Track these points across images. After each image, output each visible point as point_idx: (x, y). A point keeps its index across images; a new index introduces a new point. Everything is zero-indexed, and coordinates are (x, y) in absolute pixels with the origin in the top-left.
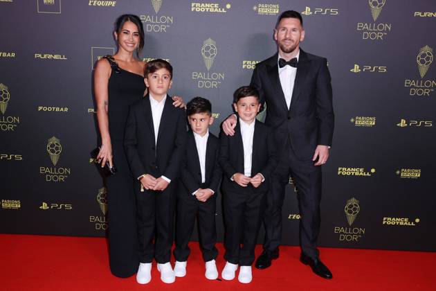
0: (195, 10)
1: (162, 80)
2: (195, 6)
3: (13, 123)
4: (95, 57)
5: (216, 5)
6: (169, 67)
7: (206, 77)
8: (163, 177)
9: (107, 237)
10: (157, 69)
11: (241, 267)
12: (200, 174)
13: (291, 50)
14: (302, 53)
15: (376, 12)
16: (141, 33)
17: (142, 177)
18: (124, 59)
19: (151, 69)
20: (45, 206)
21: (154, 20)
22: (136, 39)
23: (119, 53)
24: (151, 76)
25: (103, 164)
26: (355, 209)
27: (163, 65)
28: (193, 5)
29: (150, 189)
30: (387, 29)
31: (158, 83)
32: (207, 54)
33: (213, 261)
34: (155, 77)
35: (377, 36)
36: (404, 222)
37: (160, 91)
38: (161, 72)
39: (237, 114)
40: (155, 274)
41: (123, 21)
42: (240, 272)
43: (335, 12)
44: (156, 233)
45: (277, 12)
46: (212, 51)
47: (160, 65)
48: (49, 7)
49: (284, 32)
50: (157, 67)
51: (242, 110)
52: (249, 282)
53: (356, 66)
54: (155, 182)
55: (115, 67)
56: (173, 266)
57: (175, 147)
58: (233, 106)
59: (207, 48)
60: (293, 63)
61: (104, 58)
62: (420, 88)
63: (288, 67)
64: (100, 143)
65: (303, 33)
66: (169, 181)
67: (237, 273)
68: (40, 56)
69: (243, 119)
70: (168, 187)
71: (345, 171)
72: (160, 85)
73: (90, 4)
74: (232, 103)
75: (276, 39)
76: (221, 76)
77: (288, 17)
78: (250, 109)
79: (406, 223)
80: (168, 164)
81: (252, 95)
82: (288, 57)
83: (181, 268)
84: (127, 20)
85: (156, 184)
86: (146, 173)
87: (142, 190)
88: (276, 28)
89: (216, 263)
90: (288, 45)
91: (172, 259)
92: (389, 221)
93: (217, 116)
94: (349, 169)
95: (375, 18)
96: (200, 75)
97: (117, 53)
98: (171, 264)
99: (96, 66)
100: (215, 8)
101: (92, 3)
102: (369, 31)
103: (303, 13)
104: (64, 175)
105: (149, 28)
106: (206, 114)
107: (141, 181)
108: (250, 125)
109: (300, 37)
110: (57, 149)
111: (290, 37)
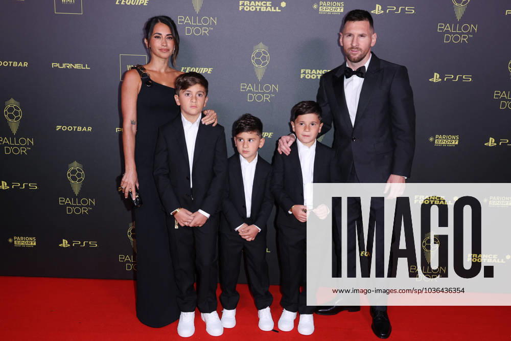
0: (243, 9)
1: (196, 98)
2: (243, 5)
3: (26, 146)
4: (124, 66)
6: (204, 83)
7: (257, 89)
8: (200, 211)
10: (191, 85)
12: (245, 207)
15: (460, 10)
16: (175, 35)
17: (176, 212)
21: (195, 22)
22: (170, 44)
23: (150, 63)
24: (183, 94)
25: (126, 194)
27: (197, 80)
28: (241, 3)
29: (185, 226)
30: (473, 30)
31: (191, 101)
32: (258, 62)
33: (268, 309)
34: (188, 94)
35: (462, 39)
37: (193, 111)
38: (195, 89)
40: (200, 325)
42: (300, 322)
43: (410, 10)
45: (342, 11)
46: (264, 58)
47: (193, 80)
48: (68, 7)
49: (350, 39)
50: (190, 82)
51: (300, 130)
52: (310, 334)
53: (436, 75)
54: (192, 218)
55: (146, 80)
56: (220, 316)
57: (214, 175)
59: (258, 54)
60: (360, 72)
61: (133, 68)
63: (355, 77)
66: (208, 215)
68: (58, 65)
69: (301, 141)
70: (206, 222)
72: (194, 104)
75: (342, 45)
76: (275, 88)
78: (310, 129)
80: (206, 196)
81: (312, 112)
82: (355, 67)
83: (229, 318)
85: (192, 220)
86: (180, 207)
87: (176, 227)
88: (341, 32)
89: (272, 311)
91: (218, 307)
93: (270, 135)
95: (459, 18)
96: (249, 87)
97: (149, 62)
98: (218, 312)
99: (124, 77)
100: (267, 7)
101: (120, 2)
102: (451, 33)
103: (372, 12)
104: (87, 206)
105: (189, 30)
106: (254, 133)
107: (175, 216)
108: (309, 147)
109: (371, 42)
110: (79, 176)
111: (358, 45)
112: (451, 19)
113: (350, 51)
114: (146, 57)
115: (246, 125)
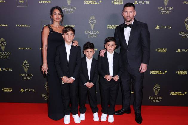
2: (86, 2)
5: (95, 1)
6: (73, 30)
10: (68, 31)
11: (109, 116)
12: (88, 76)
15: (166, 2)
20: (22, 90)
21: (68, 9)
23: (53, 24)
26: (158, 89)
28: (85, 1)
30: (171, 9)
32: (92, 23)
35: (167, 13)
36: (180, 94)
46: (94, 21)
47: (69, 29)
49: (126, 13)
53: (158, 26)
58: (104, 45)
59: (92, 20)
60: (130, 26)
61: (46, 26)
62: (186, 35)
69: (108, 51)
71: (153, 72)
73: (40, 2)
74: (104, 44)
76: (98, 32)
78: (111, 47)
79: (181, 94)
82: (128, 24)
92: (173, 93)
94: (155, 71)
95: (166, 5)
96: (89, 32)
102: (163, 11)
104: (30, 77)
105: (66, 12)
106: (93, 49)
107: (62, 79)
108: (111, 54)
109: (134, 15)
110: (27, 65)
111: (130, 15)
113: (126, 18)
114: (51, 22)
115: (89, 46)
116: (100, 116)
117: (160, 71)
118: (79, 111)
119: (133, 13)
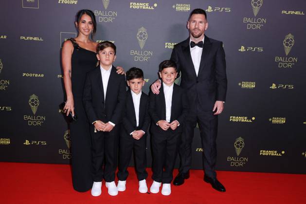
0: (132, 7)
2: (132, 5)
3: (5, 85)
4: (63, 39)
5: (147, 4)
6: (113, 46)
7: (140, 53)
8: (110, 122)
9: (71, 164)
10: (105, 47)
11: (164, 184)
12: (136, 120)
13: (199, 36)
14: (206, 38)
15: (256, 10)
16: (94, 22)
17: (95, 122)
18: (83, 40)
19: (101, 48)
20: (27, 143)
21: (104, 14)
22: (91, 27)
23: (79, 37)
24: (101, 53)
25: (68, 113)
26: (241, 145)
27: (109, 44)
28: (131, 4)
30: (264, 22)
31: (106, 57)
32: (141, 38)
33: (144, 180)
34: (104, 53)
35: (257, 27)
36: (274, 153)
37: (107, 63)
38: (108, 50)
39: (161, 79)
40: (104, 189)
41: (81, 14)
42: (163, 188)
43: (228, 10)
44: (105, 161)
45: (189, 9)
46: (144, 36)
47: (107, 45)
48: (30, 4)
49: (194, 24)
51: (165, 77)
52: (169, 194)
53: (243, 48)
54: (104, 126)
55: (76, 46)
56: (117, 184)
57: (118, 101)
58: (158, 73)
59: (141, 34)
60: (200, 44)
61: (68, 40)
62: (285, 62)
63: (197, 47)
64: (65, 99)
65: (207, 24)
66: (114, 125)
67: (161, 188)
68: (24, 38)
70: (113, 129)
71: (234, 119)
72: (107, 58)
73: (59, 2)
75: (189, 28)
76: (151, 53)
77: (197, 13)
78: (170, 76)
80: (113, 113)
81: (172, 66)
82: (197, 41)
83: (122, 185)
84: (84, 13)
85: (105, 128)
86: (98, 120)
87: (95, 131)
88: (189, 21)
90: (197, 33)
92: (264, 153)
95: (255, 15)
96: (136, 53)
97: (77, 36)
98: (115, 182)
99: (63, 45)
100: (146, 6)
101: (61, 2)
102: (251, 24)
103: (206, 10)
104: (41, 121)
105: (101, 19)
106: (141, 79)
107: (95, 125)
108: (170, 86)
109: (205, 27)
110: (36, 102)
111: (198, 27)
112: (251, 15)
113: (193, 31)
114: (76, 34)
115: (135, 74)
116: (149, 185)
117: (246, 118)
118: (116, 177)
119: (203, 24)
